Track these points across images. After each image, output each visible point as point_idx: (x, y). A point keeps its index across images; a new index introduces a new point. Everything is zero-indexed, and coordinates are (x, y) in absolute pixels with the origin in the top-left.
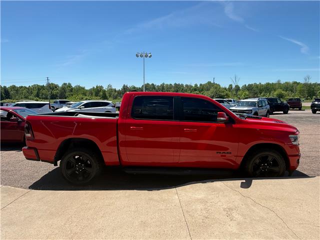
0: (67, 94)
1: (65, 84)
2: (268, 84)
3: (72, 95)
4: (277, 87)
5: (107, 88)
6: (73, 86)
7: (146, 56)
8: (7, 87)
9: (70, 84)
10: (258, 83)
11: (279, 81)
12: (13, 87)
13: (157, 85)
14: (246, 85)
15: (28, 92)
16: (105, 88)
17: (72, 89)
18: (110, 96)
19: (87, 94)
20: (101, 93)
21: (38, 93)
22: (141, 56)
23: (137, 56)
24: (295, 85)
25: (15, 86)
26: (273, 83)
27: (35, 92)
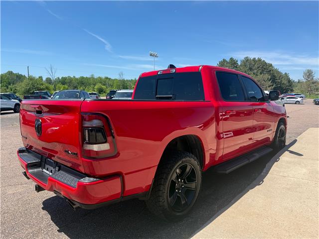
2: (83, 78)
4: (92, 81)
10: (72, 77)
11: (92, 75)
14: (59, 78)
24: (107, 80)
26: (87, 77)
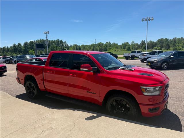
0: (108, 49)
1: (107, 42)
3: (111, 49)
5: (131, 43)
6: (111, 43)
7: (149, 20)
8: (80, 46)
9: (110, 42)
12: (83, 46)
13: (170, 39)
15: (89, 48)
16: (130, 43)
17: (111, 45)
18: (133, 49)
19: (119, 48)
20: (127, 47)
21: (93, 48)
22: (146, 20)
23: (143, 20)
25: (83, 45)
27: (92, 48)
